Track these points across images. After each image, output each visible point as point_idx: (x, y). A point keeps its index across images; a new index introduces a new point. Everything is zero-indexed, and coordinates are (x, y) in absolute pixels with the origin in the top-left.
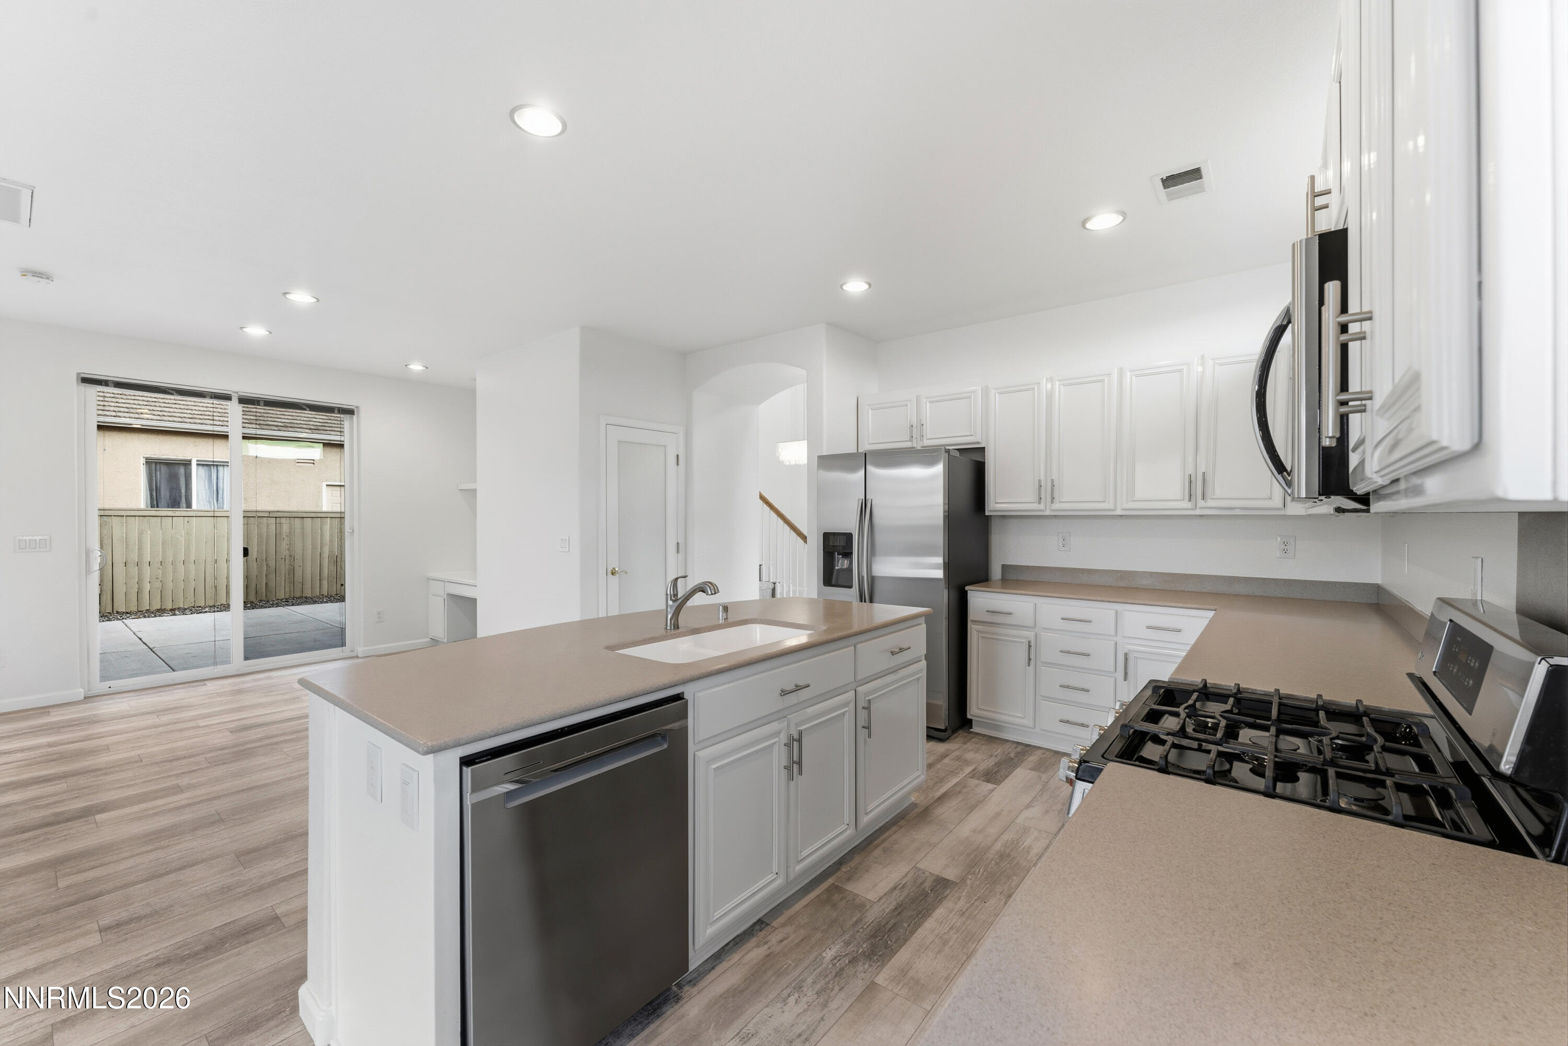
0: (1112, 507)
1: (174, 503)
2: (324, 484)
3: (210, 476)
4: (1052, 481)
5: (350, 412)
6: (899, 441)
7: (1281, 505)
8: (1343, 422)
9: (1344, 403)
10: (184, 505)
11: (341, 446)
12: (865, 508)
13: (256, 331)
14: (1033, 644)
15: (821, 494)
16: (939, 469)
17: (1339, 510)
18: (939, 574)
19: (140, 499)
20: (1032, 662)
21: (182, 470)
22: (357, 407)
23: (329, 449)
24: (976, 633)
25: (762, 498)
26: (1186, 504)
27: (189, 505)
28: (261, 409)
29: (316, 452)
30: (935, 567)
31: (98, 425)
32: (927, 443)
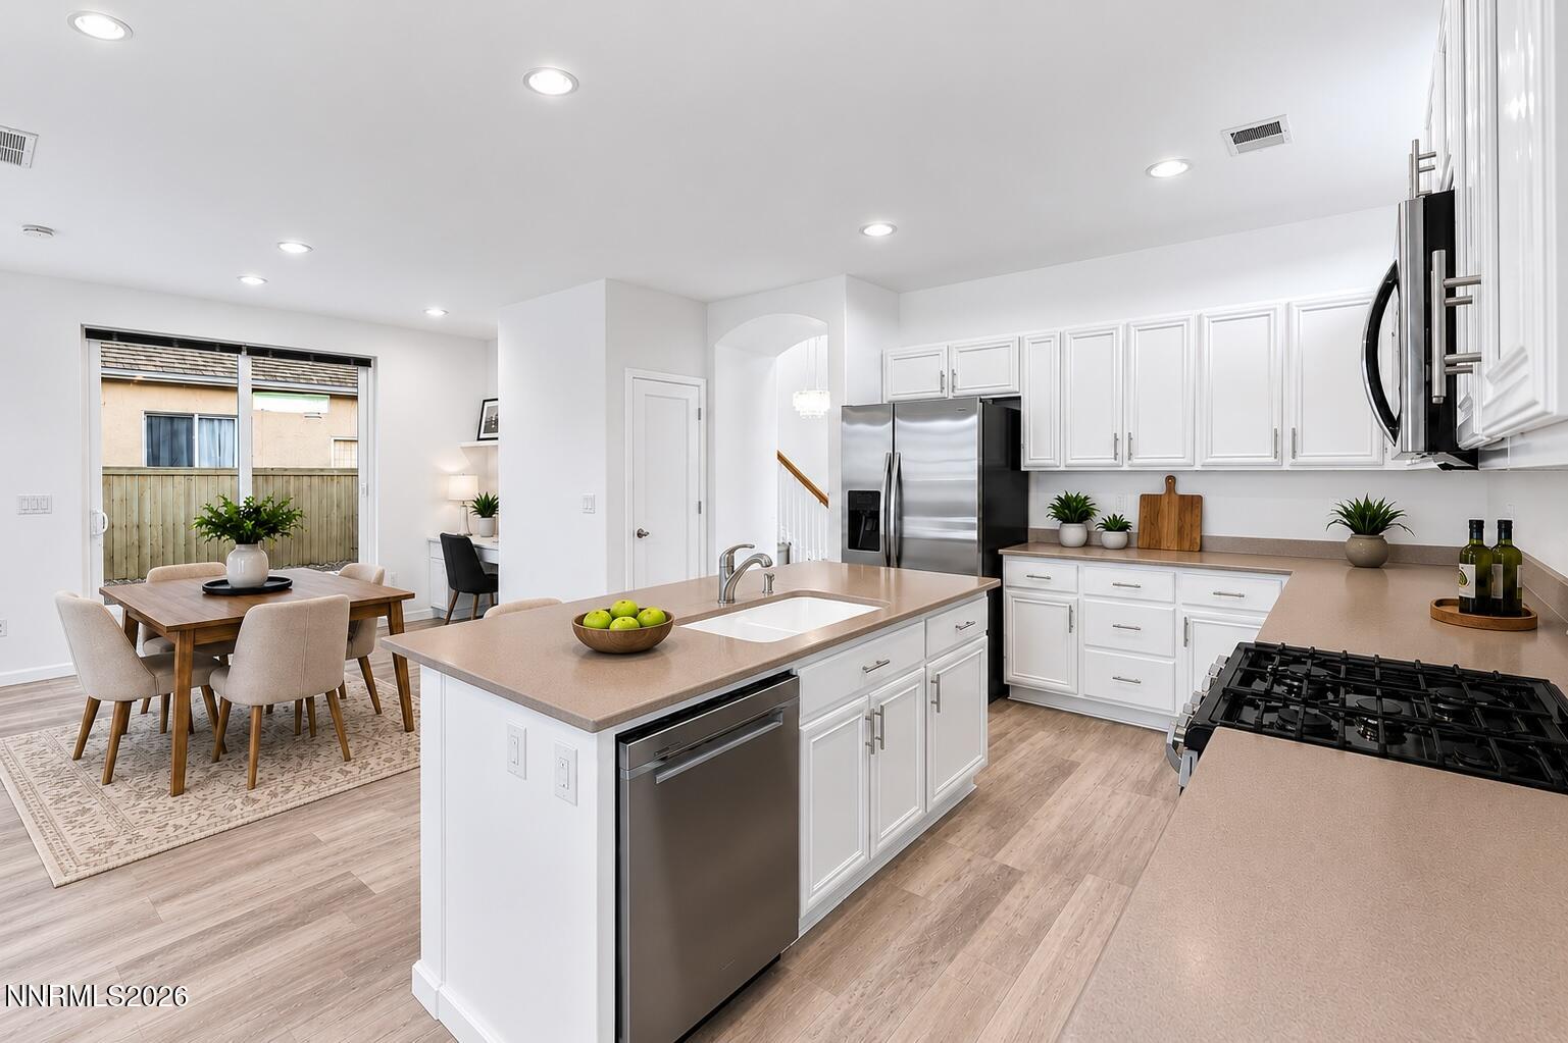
0: (1190, 462)
1: (174, 462)
2: (333, 439)
3: (213, 431)
4: (1130, 434)
5: (365, 363)
6: (930, 390)
7: (1380, 461)
8: (1451, 381)
9: (1452, 364)
10: (186, 463)
11: (354, 398)
12: (893, 463)
13: (252, 281)
14: (1074, 609)
15: (845, 449)
16: (974, 420)
17: (1445, 467)
18: (974, 535)
19: (139, 457)
20: (1074, 630)
21: (183, 426)
22: (375, 358)
23: (335, 401)
24: (1010, 598)
25: (780, 457)
26: (1272, 460)
27: (191, 464)
28: (270, 361)
29: (322, 405)
30: (969, 527)
31: (102, 378)
32: (958, 393)
